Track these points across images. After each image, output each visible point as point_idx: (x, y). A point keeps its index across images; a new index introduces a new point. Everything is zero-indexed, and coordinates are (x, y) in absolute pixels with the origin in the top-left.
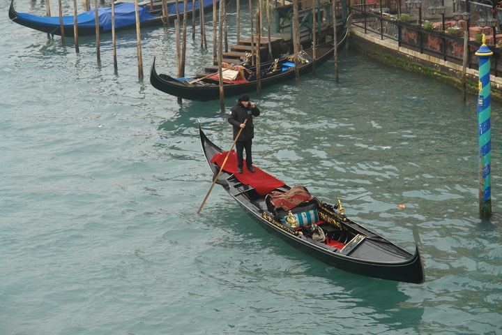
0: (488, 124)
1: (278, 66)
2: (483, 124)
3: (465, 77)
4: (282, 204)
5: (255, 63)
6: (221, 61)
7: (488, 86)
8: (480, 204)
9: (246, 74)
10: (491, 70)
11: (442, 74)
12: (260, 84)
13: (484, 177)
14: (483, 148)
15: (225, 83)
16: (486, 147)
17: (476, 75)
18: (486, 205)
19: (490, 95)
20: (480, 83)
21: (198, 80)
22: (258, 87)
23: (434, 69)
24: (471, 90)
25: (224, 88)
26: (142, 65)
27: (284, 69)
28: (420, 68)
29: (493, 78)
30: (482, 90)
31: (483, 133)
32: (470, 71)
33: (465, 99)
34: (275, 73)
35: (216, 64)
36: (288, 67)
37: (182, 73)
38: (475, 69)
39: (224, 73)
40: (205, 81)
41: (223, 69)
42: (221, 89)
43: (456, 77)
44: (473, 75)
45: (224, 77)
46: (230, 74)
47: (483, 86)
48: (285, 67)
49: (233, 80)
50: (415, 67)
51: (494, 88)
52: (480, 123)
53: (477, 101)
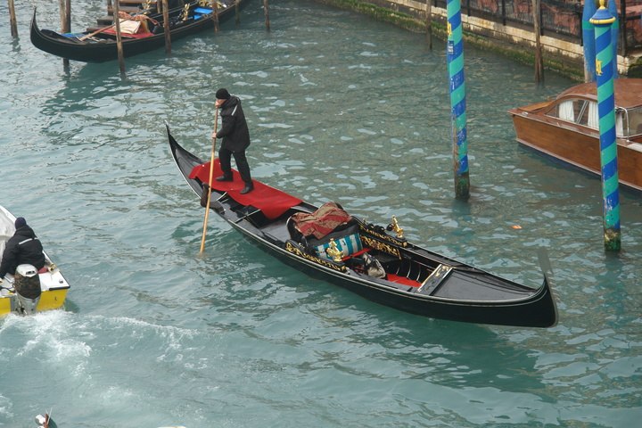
0: (461, 77)
1: (189, 13)
2: (454, 77)
3: (430, 18)
4: (313, 230)
5: (161, 10)
6: (118, 10)
7: (459, 28)
8: (456, 178)
9: (151, 26)
10: (462, 7)
11: (401, 15)
12: (169, 37)
13: (459, 144)
14: (456, 107)
15: (124, 37)
16: (460, 106)
17: (444, 15)
18: (463, 180)
19: (462, 40)
20: (449, 25)
21: (90, 35)
22: (166, 42)
23: (391, 10)
24: (438, 34)
25: (123, 44)
26: (15, 19)
27: (196, 17)
28: (373, 9)
29: (465, 18)
30: (452, 34)
31: (455, 88)
32: (436, 10)
33: (431, 47)
34: (186, 23)
35: (110, 14)
36: (200, 14)
37: (67, 27)
38: (442, 7)
39: (121, 25)
40: (99, 36)
41: (120, 20)
42: (119, 46)
43: (419, 18)
44: (440, 16)
45: (122, 31)
46: (129, 27)
47: (453, 29)
48: (197, 14)
49: (134, 34)
50: (366, 8)
51: (467, 31)
52: (451, 76)
53: (446, 48)
